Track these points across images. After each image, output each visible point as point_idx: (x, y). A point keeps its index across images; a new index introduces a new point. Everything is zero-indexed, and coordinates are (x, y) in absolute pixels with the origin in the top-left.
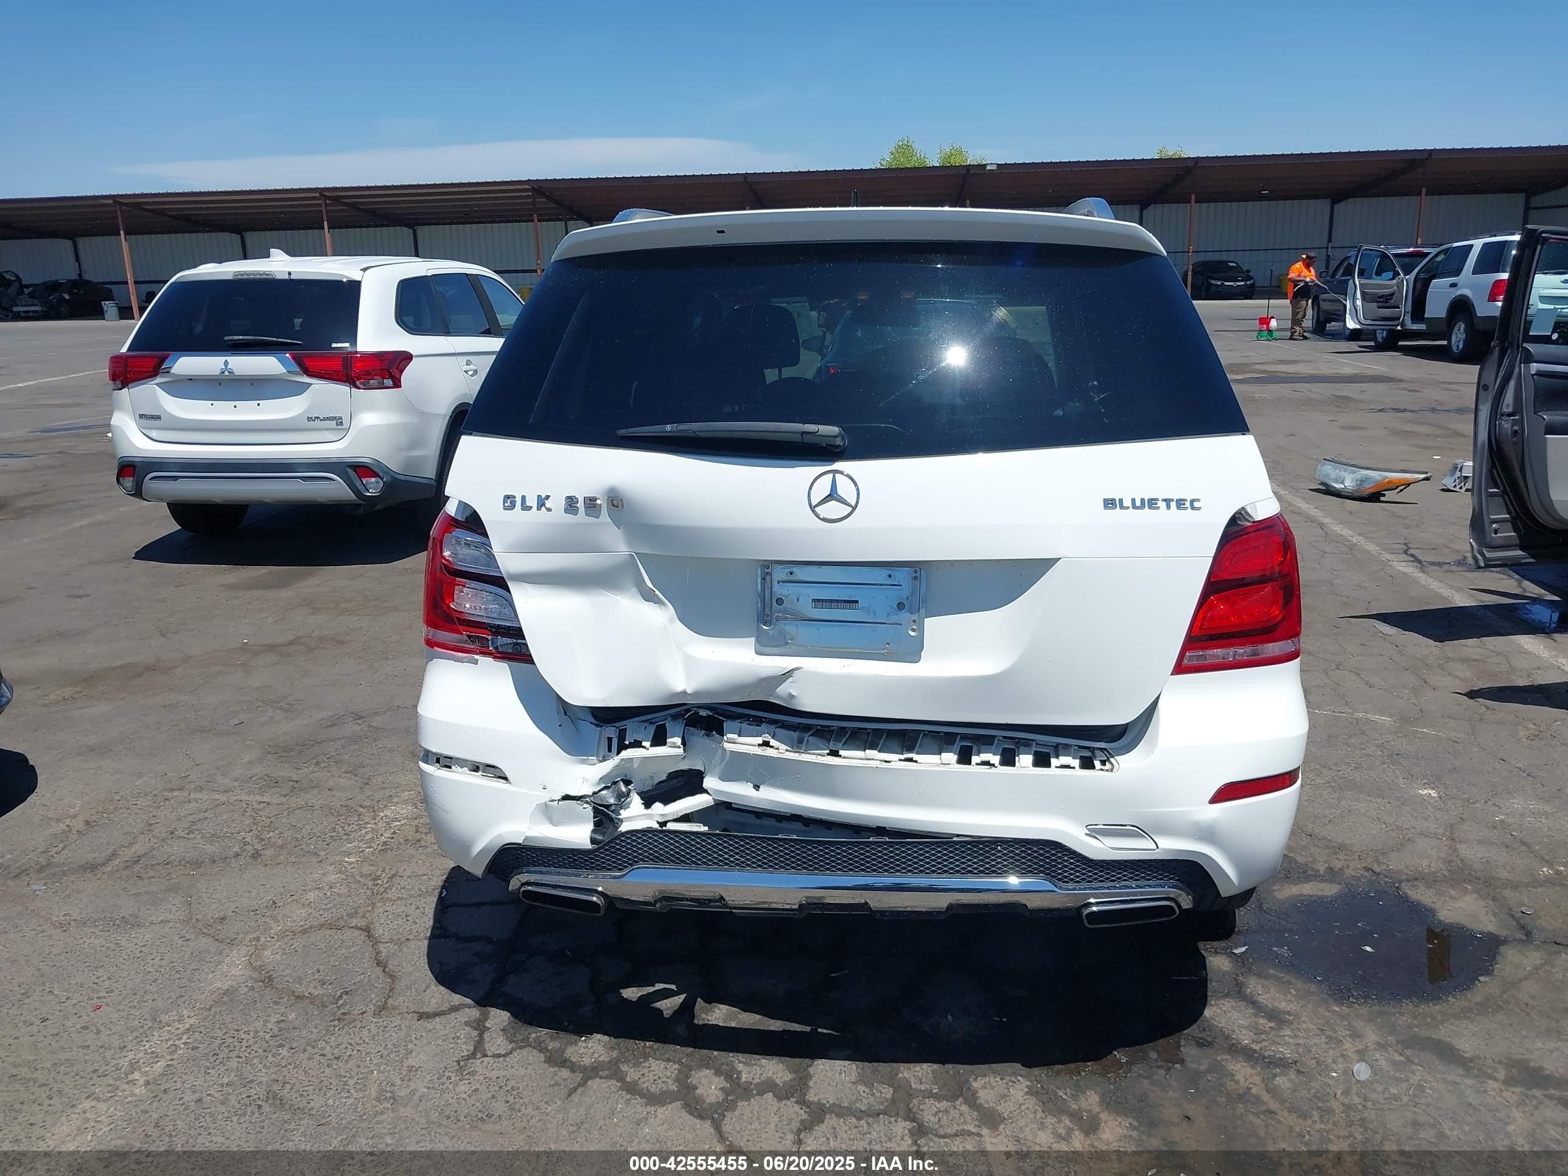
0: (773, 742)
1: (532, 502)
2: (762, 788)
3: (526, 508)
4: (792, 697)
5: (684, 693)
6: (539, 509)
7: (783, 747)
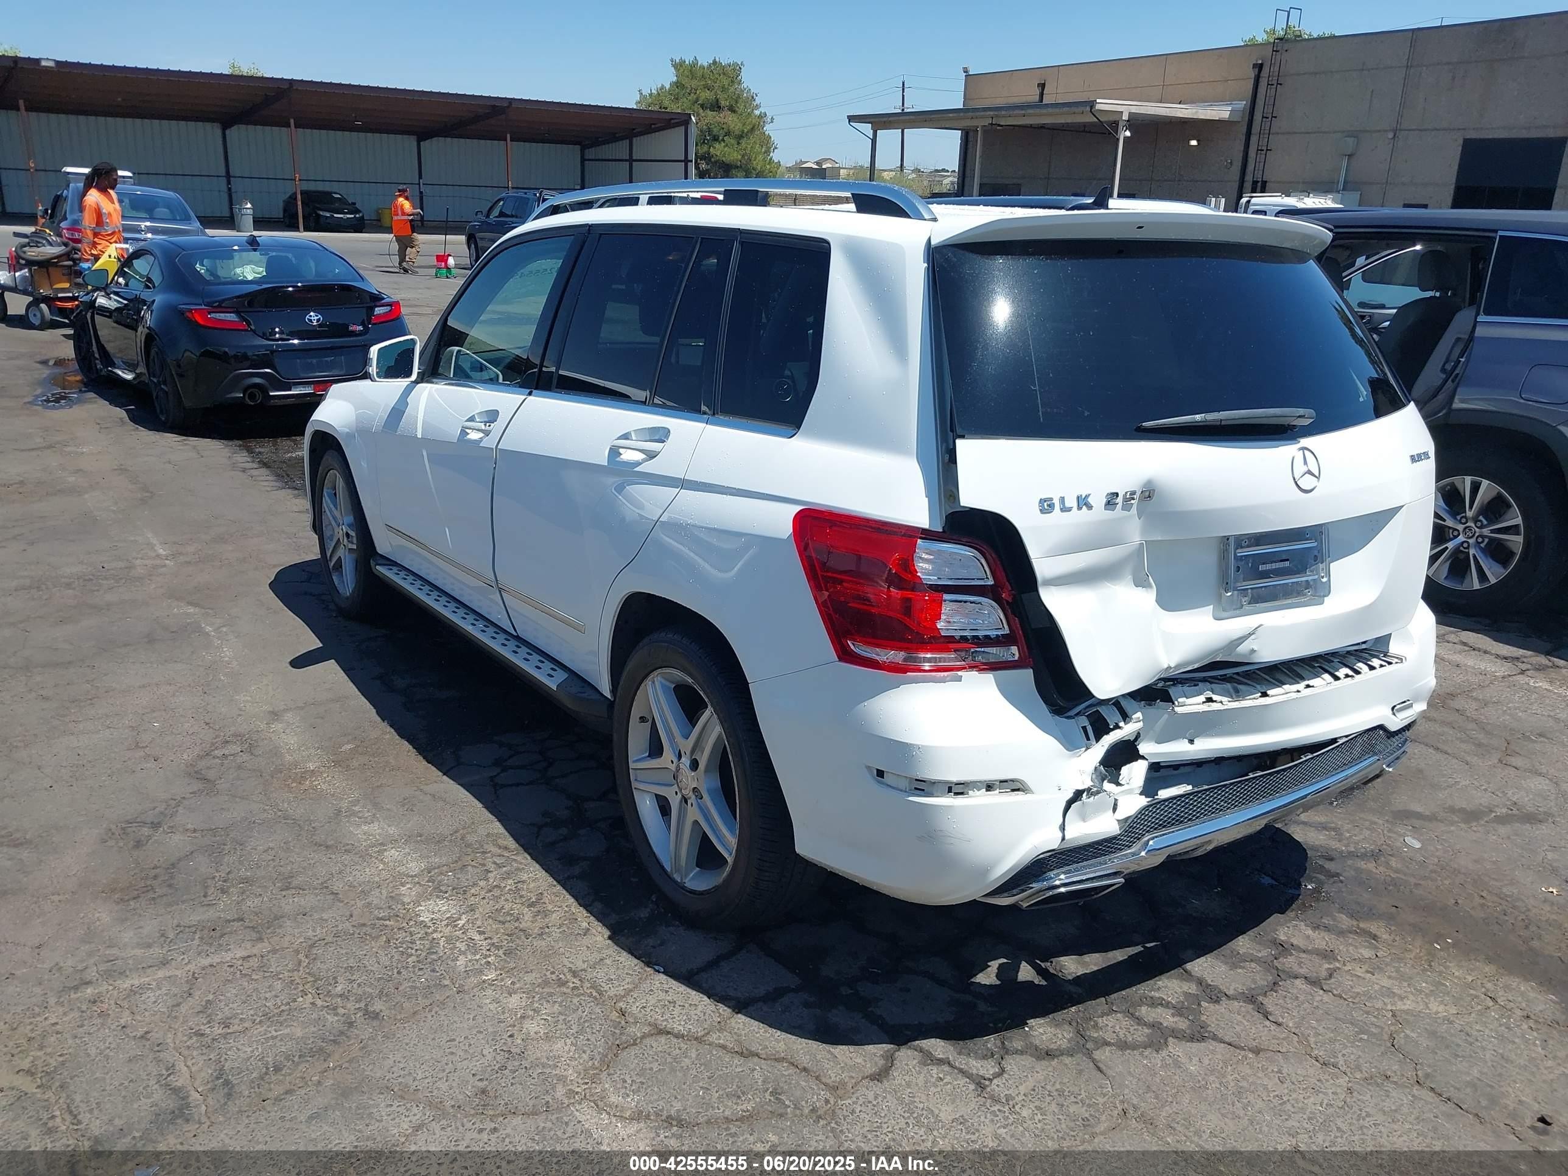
0: (1215, 697)
1: (1071, 502)
2: (1196, 741)
3: (1065, 509)
4: (1253, 651)
5: (1169, 668)
6: (1079, 508)
7: (1225, 699)
